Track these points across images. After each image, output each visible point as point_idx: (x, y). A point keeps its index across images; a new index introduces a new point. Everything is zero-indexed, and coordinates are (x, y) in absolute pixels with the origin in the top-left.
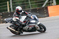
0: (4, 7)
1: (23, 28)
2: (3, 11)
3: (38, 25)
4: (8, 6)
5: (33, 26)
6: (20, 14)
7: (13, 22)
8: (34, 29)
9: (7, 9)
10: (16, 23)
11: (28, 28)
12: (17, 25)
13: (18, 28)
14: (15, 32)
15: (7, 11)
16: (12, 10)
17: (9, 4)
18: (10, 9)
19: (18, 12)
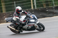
0: (28, 4)
1: (23, 27)
2: (27, 8)
3: (37, 24)
4: (32, 4)
5: (32, 25)
6: (20, 14)
7: (13, 21)
8: (33, 28)
9: (31, 6)
10: (16, 22)
11: (28, 27)
12: (17, 24)
13: (18, 27)
14: (15, 31)
15: (31, 8)
16: (36, 7)
17: (33, 1)
18: (34, 6)
19: (18, 12)
